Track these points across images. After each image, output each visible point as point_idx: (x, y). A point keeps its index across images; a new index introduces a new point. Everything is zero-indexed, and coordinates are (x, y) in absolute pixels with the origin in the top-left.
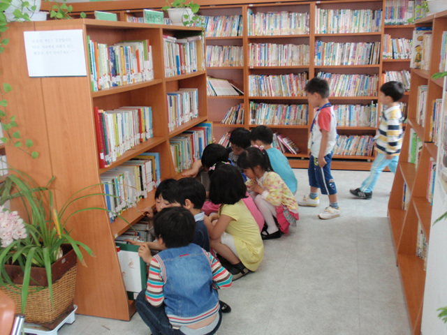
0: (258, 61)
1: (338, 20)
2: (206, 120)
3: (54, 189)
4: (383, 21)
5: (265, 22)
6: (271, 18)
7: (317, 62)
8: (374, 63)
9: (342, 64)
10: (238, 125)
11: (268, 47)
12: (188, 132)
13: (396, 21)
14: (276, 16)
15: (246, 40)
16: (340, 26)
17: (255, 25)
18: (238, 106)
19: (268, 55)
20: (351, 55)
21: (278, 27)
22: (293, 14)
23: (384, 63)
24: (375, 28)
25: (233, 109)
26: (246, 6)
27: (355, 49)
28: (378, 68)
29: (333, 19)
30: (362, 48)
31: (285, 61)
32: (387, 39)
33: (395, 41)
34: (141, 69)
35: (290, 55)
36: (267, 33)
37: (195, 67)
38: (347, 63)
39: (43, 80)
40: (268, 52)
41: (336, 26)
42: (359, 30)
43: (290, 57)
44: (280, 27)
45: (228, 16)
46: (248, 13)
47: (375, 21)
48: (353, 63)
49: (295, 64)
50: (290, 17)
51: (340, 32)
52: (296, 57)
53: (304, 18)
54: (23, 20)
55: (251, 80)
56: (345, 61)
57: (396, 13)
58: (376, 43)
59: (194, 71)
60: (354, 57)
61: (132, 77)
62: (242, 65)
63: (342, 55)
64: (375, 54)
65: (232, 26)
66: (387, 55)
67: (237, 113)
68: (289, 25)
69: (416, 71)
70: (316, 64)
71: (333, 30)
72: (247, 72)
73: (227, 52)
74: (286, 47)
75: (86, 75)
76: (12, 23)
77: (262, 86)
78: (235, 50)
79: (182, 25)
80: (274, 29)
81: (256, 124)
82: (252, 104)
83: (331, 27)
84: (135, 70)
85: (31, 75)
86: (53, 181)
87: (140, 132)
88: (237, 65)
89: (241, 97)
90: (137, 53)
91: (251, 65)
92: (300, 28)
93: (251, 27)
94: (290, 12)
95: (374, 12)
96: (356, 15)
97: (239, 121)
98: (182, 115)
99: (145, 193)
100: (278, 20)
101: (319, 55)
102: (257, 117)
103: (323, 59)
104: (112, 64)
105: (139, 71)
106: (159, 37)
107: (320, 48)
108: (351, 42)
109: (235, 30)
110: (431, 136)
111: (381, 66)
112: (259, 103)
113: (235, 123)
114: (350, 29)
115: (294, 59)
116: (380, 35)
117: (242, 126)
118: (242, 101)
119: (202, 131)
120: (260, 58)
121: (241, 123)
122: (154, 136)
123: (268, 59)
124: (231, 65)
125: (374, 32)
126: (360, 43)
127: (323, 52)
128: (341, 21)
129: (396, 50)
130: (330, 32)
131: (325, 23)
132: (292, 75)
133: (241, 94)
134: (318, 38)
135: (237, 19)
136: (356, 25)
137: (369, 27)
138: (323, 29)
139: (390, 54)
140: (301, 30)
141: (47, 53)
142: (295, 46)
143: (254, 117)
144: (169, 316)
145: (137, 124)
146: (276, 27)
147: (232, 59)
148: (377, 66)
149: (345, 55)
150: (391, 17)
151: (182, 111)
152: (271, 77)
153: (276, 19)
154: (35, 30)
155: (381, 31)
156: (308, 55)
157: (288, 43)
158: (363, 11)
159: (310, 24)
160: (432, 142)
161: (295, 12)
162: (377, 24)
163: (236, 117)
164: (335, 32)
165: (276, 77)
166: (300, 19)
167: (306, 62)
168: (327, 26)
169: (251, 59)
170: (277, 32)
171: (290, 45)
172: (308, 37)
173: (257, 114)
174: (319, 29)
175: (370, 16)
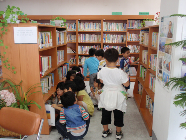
0: (82, 41)
1: (111, 26)
2: (67, 62)
3: (21, 85)
4: (127, 27)
5: (84, 26)
6: (87, 25)
7: (104, 41)
8: (124, 42)
9: (113, 42)
10: (74, 65)
11: (86, 35)
12: (61, 66)
13: (131, 27)
14: (88, 24)
15: (78, 33)
16: (112, 28)
17: (81, 27)
18: (74, 57)
19: (86, 38)
20: (116, 39)
21: (89, 28)
22: (95, 23)
23: (128, 42)
24: (124, 30)
25: (72, 59)
26: (78, 20)
27: (117, 37)
28: (126, 44)
29: (110, 26)
30: (120, 37)
31: (92, 41)
32: (128, 33)
33: (130, 34)
34: (49, 42)
35: (94, 38)
36: (85, 30)
37: (63, 42)
38: (114, 42)
39: (20, 45)
40: (86, 37)
41: (110, 28)
42: (118, 30)
43: (94, 39)
44: (90, 28)
45: (70, 23)
46: (78, 23)
47: (124, 27)
48: (117, 42)
49: (96, 42)
50: (94, 24)
51: (112, 31)
52: (96, 39)
53: (99, 25)
54: (13, 23)
55: (79, 48)
56: (114, 41)
57: (131, 25)
58: (125, 35)
59: (63, 43)
60: (117, 40)
61: (47, 44)
62: (76, 42)
63: (113, 39)
64: (124, 39)
65: (72, 27)
66: (128, 39)
67: (73, 60)
68: (93, 27)
69: (142, 45)
70: (103, 42)
71: (109, 30)
72: (78, 44)
73: (70, 37)
74: (92, 35)
75: (37, 43)
76: (9, 24)
77: (83, 50)
78: (73, 36)
79: (61, 26)
80: (88, 29)
81: (81, 64)
82: (79, 57)
83: (108, 29)
84: (48, 42)
85: (15, 43)
86: (21, 82)
87: (49, 65)
88: (74, 42)
89: (75, 54)
90: (48, 36)
91: (79, 42)
92: (97, 29)
93: (79, 28)
94: (93, 23)
95: (123, 24)
96: (117, 25)
97: (74, 63)
98: (59, 60)
99: (49, 88)
100: (89, 26)
101: (104, 39)
102: (81, 62)
103: (106, 40)
104: (41, 40)
105: (49, 43)
106: (55, 31)
107: (105, 36)
108: (116, 34)
109: (73, 28)
110: (150, 66)
111: (126, 43)
112: (82, 56)
113: (73, 64)
114: (116, 29)
115: (95, 40)
116: (126, 32)
117: (76, 65)
118: (76, 56)
119: (66, 66)
120: (82, 39)
121: (75, 64)
122: (52, 67)
123: (86, 40)
124: (71, 42)
125: (124, 31)
126: (119, 35)
127: (106, 38)
128: (112, 26)
129: (131, 38)
130: (108, 31)
131: (107, 27)
132: (95, 46)
133: (75, 53)
134: (104, 33)
135: (74, 24)
136: (117, 28)
137: (122, 29)
138: (106, 29)
139: (129, 39)
140: (98, 29)
141: (22, 35)
142: (95, 35)
143: (80, 62)
144: (67, 127)
145: (48, 62)
146: (88, 28)
147: (72, 39)
148: (125, 43)
149: (114, 39)
150: (129, 26)
151: (60, 58)
152: (86, 47)
153: (88, 25)
154: (18, 27)
155: (126, 31)
156: (100, 39)
157: (93, 34)
158: (120, 24)
159: (101, 27)
160: (150, 68)
161: (96, 23)
162: (125, 29)
163: (73, 62)
164: (110, 31)
165: (88, 46)
166: (97, 26)
167: (100, 41)
168: (107, 28)
169: (79, 40)
170: (89, 30)
171: (94, 35)
172: (101, 32)
173: (81, 60)
174: (104, 29)
175: (122, 25)
